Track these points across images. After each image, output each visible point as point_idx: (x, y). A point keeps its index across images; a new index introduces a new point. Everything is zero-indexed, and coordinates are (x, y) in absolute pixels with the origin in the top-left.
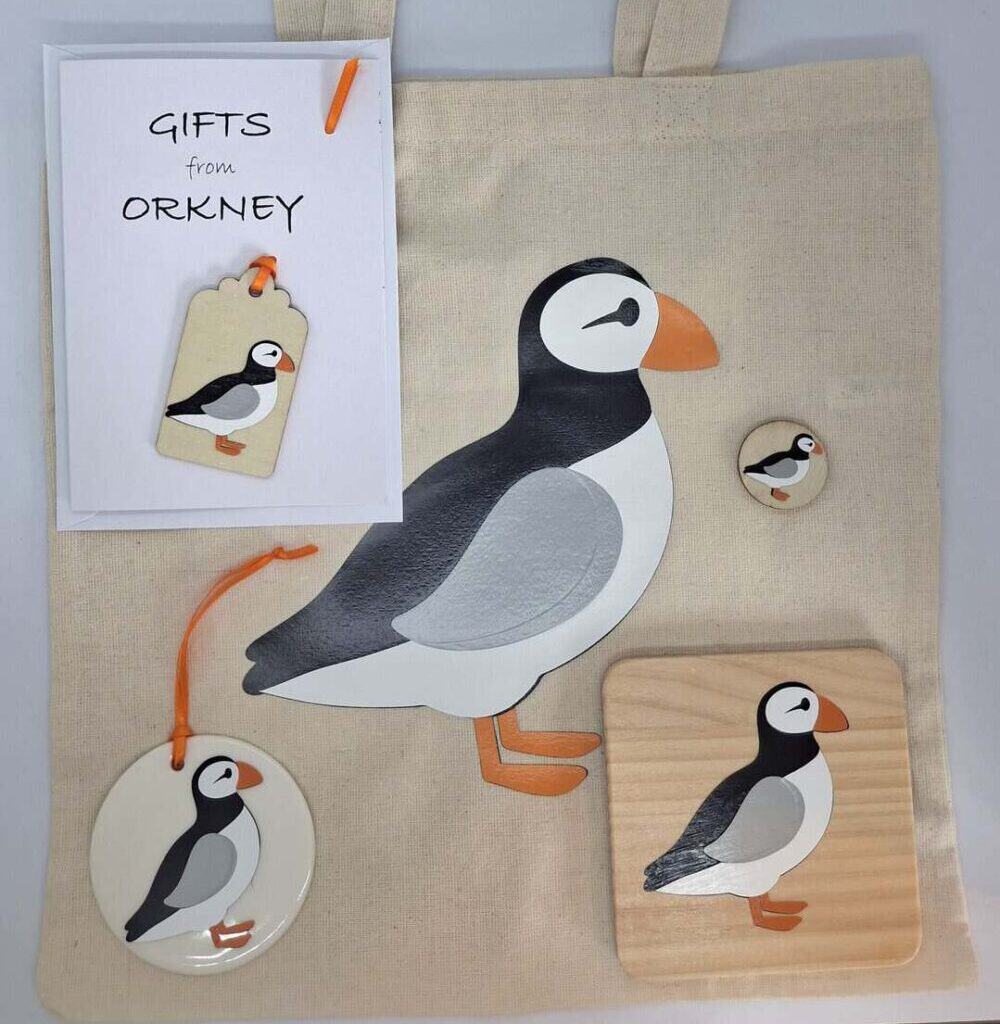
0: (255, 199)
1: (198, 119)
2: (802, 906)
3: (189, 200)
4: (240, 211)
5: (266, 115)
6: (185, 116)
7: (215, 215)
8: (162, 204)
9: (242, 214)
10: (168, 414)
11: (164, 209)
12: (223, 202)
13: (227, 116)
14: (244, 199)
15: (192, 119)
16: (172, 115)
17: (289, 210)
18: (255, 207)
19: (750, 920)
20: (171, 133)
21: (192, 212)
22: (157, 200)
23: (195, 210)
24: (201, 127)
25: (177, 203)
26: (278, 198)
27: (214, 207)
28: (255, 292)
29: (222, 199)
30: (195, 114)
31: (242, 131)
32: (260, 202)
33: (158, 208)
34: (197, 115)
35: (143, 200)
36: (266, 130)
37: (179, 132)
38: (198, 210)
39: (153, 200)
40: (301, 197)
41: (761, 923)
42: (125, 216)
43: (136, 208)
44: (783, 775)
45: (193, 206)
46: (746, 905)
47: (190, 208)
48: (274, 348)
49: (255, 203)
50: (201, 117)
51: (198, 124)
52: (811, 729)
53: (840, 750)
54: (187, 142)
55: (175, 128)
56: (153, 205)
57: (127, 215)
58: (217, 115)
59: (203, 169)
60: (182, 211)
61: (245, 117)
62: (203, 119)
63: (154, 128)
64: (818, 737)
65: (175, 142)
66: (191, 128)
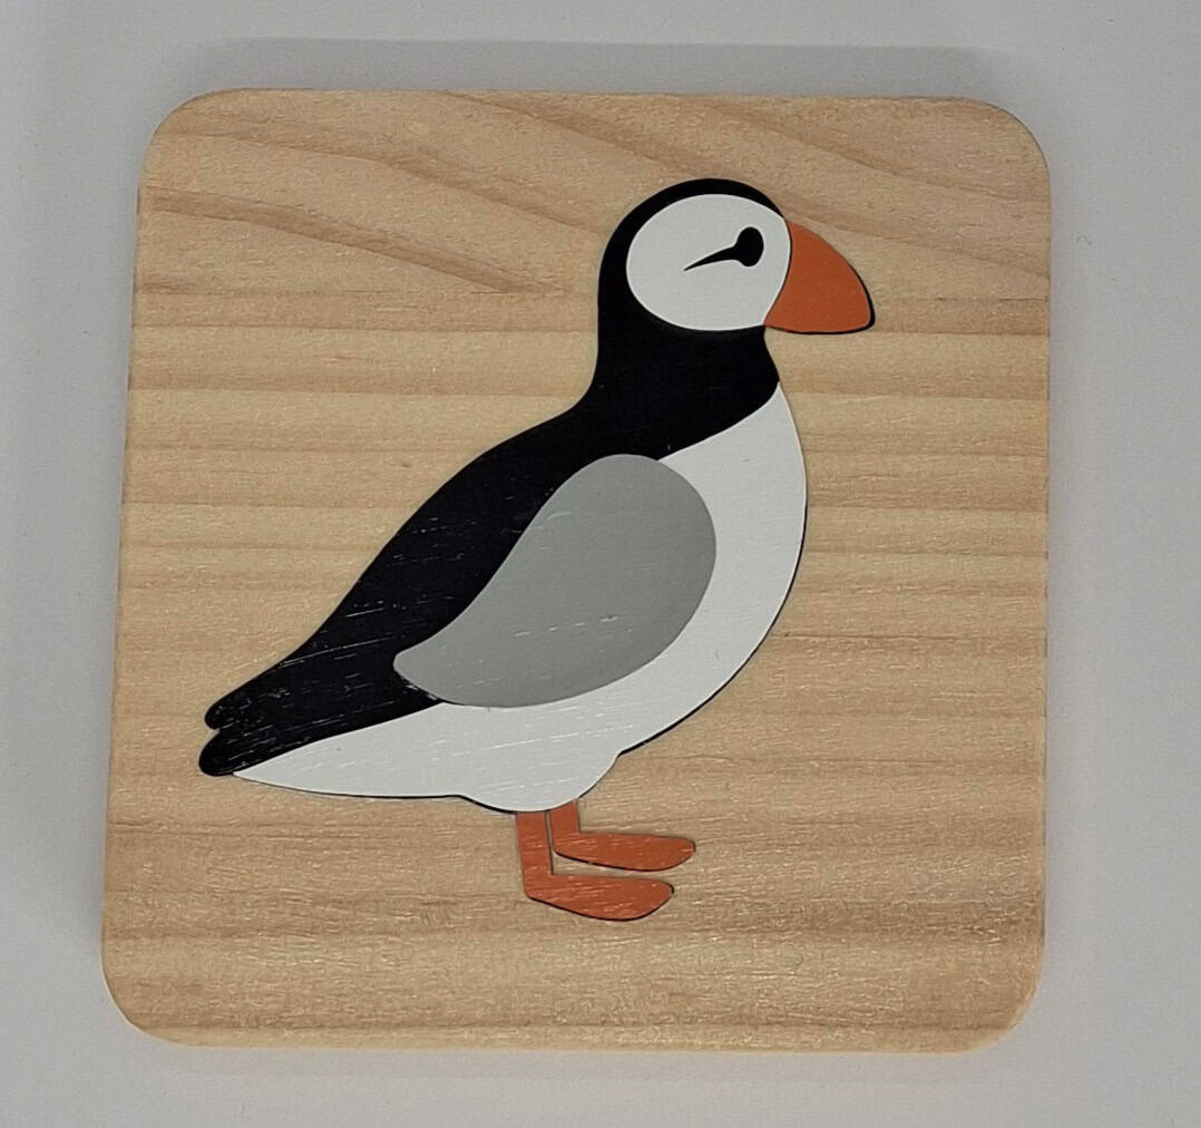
2: (678, 849)
19: (509, 879)
41: (543, 889)
44: (658, 453)
46: (508, 835)
52: (760, 323)
53: (841, 389)
64: (777, 344)
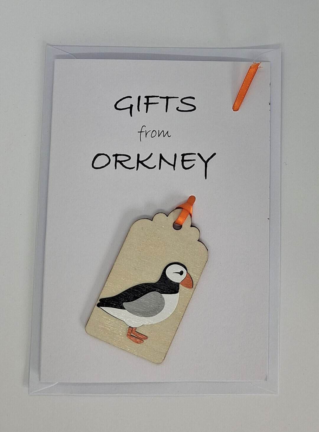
0: (183, 155)
1: (148, 100)
3: (138, 155)
4: (173, 164)
5: (194, 98)
6: (139, 98)
7: (155, 166)
8: (119, 158)
9: (174, 166)
10: (99, 305)
11: (121, 162)
12: (161, 157)
13: (167, 98)
14: (175, 155)
15: (143, 100)
16: (131, 97)
17: (206, 163)
18: (183, 161)
20: (129, 110)
21: (140, 164)
22: (116, 156)
23: (142, 162)
24: (149, 105)
25: (130, 158)
26: (199, 154)
27: (154, 161)
28: (177, 226)
29: (161, 155)
30: (146, 97)
31: (177, 109)
32: (186, 158)
33: (116, 161)
34: (147, 97)
35: (106, 155)
36: (193, 108)
37: (135, 108)
38: (144, 163)
39: (114, 156)
40: (215, 154)
42: (93, 166)
43: (101, 161)
45: (140, 160)
47: (138, 161)
48: (182, 269)
49: (183, 158)
50: (150, 98)
51: (147, 104)
54: (140, 115)
55: (132, 106)
56: (113, 159)
57: (95, 166)
58: (161, 97)
59: (149, 134)
60: (132, 163)
61: (180, 99)
62: (151, 100)
63: (118, 106)
65: (131, 116)
66: (143, 107)
